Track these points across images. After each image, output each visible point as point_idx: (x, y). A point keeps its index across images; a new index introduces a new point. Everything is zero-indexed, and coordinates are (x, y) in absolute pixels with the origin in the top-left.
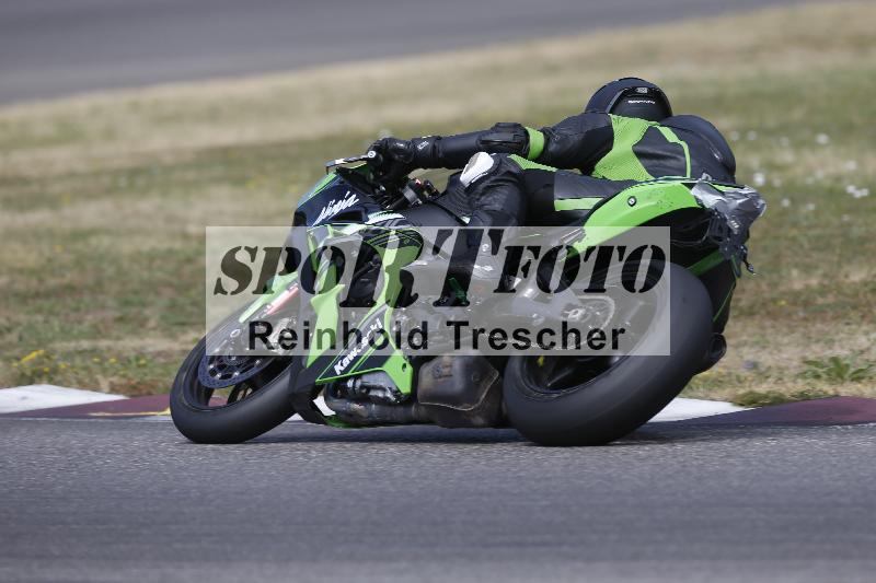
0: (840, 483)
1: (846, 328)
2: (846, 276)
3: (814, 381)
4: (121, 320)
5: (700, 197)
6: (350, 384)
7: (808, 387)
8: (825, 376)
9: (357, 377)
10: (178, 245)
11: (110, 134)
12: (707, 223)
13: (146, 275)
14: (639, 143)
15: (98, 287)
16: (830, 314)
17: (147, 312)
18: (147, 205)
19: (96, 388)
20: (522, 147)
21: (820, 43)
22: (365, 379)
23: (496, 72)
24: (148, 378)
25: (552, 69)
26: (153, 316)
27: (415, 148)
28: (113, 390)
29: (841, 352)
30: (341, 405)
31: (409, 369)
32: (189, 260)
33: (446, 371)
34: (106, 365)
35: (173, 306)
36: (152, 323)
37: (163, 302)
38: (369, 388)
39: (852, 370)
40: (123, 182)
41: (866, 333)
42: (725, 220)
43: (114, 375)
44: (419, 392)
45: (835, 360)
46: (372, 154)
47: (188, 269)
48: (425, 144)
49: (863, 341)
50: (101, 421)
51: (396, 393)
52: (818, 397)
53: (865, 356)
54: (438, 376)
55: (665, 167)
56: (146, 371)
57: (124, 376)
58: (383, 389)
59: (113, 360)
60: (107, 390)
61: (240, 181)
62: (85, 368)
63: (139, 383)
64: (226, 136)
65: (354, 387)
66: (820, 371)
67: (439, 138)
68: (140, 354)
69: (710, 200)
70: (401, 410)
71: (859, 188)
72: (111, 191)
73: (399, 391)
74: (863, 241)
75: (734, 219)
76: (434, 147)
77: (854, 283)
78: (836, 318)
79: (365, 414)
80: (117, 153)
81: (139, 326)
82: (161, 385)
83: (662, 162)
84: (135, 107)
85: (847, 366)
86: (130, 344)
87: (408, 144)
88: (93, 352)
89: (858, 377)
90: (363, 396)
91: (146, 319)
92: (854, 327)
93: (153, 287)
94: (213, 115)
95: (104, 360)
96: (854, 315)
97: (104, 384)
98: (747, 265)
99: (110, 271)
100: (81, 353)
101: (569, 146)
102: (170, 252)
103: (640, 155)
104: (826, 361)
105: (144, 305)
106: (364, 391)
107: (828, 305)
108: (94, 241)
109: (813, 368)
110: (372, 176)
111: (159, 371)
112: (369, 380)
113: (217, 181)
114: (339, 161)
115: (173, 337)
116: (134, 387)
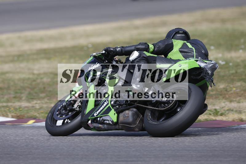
0: (216, 144)
1: (218, 101)
2: (219, 86)
3: (210, 116)
4: (15, 97)
5: (200, 64)
6: (99, 119)
7: (208, 118)
8: (212, 114)
9: (101, 117)
10: (31, 76)
11: (12, 45)
12: (202, 71)
13: (22, 85)
14: (181, 48)
15: (8, 88)
16: (214, 97)
17: (22, 95)
18: (23, 65)
19: (7, 116)
20: (147, 49)
21: (212, 21)
22: (103, 117)
23: (121, 28)
24: (22, 114)
25: (137, 28)
26: (24, 96)
27: (116, 50)
28: (13, 117)
29: (217, 108)
30: (96, 125)
31: (116, 115)
32: (34, 81)
33: (127, 115)
34: (11, 110)
35: (30, 94)
36: (24, 98)
37: (27, 92)
38: (104, 120)
39: (220, 113)
40: (16, 58)
41: (224, 102)
42: (207, 71)
43: (13, 113)
44: (119, 122)
45: (216, 110)
46: (104, 52)
47: (34, 83)
48: (119, 49)
49: (223, 105)
50: (9, 126)
51: (112, 122)
52: (211, 120)
53: (224, 109)
54: (124, 117)
55: (188, 55)
56: (22, 112)
57: (15, 113)
58: (109, 121)
59: (12, 109)
60: (11, 117)
61: (49, 59)
62: (5, 111)
63: (20, 115)
64: (45, 46)
65: (100, 120)
66: (211, 113)
67: (123, 47)
68: (20, 107)
69: (203, 65)
70: (114, 126)
71: (222, 61)
72: (12, 61)
73: (113, 121)
74: (223, 76)
75: (210, 70)
76: (122, 50)
77: (221, 88)
78: (216, 98)
79: (103, 128)
80: (14, 50)
81: (20, 99)
82: (26, 116)
83: (187, 54)
84: (20, 37)
85: (219, 112)
86: (17, 104)
87: (114, 49)
88: (7, 106)
89: (221, 115)
90: (103, 123)
91: (22, 97)
92: (220, 101)
93: (24, 88)
94: (41, 40)
95: (10, 109)
96: (221, 97)
97: (10, 115)
98: (213, 84)
99: (12, 83)
100: (3, 107)
101: (160, 49)
102: (29, 79)
103: (181, 52)
104: (213, 110)
105: (21, 93)
106: (103, 121)
107: (214, 94)
108: (7, 75)
109: (209, 112)
110: (104, 58)
111: (25, 112)
112: (104, 118)
113: (43, 58)
114: (94, 54)
115: (29, 102)
116: (18, 116)
